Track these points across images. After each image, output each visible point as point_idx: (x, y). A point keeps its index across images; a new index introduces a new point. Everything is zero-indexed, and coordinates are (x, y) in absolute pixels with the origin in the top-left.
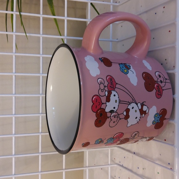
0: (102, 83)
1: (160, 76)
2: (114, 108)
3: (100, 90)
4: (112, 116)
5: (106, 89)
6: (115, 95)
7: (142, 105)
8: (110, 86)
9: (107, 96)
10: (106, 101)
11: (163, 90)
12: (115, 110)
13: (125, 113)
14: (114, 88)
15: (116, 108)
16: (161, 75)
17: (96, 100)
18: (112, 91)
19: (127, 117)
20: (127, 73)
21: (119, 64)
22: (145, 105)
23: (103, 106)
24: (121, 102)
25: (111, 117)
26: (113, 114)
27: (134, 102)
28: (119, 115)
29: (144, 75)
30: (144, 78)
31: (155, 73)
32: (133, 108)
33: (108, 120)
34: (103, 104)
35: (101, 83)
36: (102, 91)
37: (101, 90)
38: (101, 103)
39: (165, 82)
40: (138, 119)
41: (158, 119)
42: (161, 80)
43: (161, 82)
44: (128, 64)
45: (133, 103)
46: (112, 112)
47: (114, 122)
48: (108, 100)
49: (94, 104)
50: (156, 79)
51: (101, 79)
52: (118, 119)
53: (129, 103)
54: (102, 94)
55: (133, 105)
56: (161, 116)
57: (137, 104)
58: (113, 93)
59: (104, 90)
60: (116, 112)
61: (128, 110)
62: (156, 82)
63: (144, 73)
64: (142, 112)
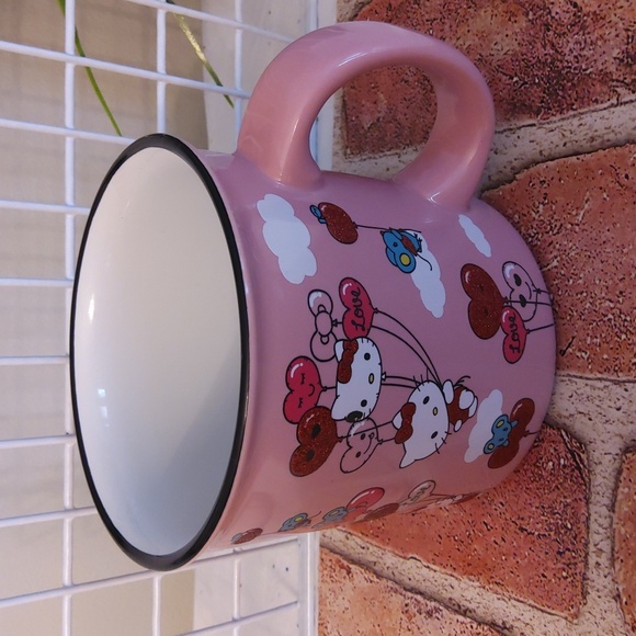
0: (325, 311)
1: (518, 281)
2: (364, 403)
3: (318, 336)
4: (352, 432)
5: (339, 331)
6: (367, 357)
7: (459, 388)
8: (353, 322)
9: (339, 358)
10: (337, 380)
11: (529, 331)
12: (365, 411)
13: (398, 421)
14: (367, 326)
15: (371, 405)
16: (524, 278)
17: (302, 374)
18: (359, 340)
19: (405, 433)
20: (411, 268)
21: (382, 234)
22: (468, 390)
23: (324, 400)
24: (388, 381)
25: (349, 435)
26: (357, 427)
27: (431, 378)
28: (376, 427)
29: (467, 274)
30: (468, 289)
31: (503, 268)
32: (426, 400)
33: (339, 448)
34: (325, 389)
35: (321, 309)
36: (325, 340)
37: (322, 336)
38: (318, 388)
39: (536, 303)
40: (438, 441)
41: (505, 435)
42: (521, 296)
43: (523, 302)
44: (412, 233)
45: (428, 381)
46: (354, 417)
47: (358, 455)
48: (344, 374)
49: (292, 391)
50: (504, 292)
51: (320, 294)
52: (375, 442)
53: (413, 384)
54: (322, 351)
55: (429, 389)
56: (515, 423)
57: (441, 387)
58: (364, 346)
59: (331, 335)
60: (368, 418)
61: (408, 410)
62: (504, 303)
63: (466, 267)
64: (456, 414)
